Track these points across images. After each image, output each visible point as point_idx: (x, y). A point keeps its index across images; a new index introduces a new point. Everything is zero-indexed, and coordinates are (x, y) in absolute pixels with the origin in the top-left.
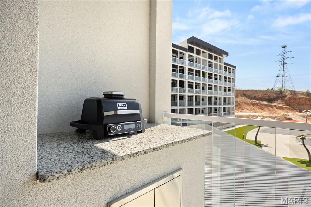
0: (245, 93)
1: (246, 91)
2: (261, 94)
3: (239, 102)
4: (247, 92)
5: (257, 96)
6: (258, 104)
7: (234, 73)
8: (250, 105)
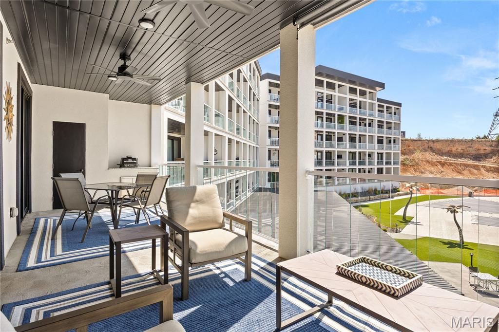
0: (431, 145)
1: (433, 141)
2: (462, 146)
3: (417, 161)
4: (435, 144)
5: (454, 149)
6: (451, 164)
7: (399, 115)
8: (437, 165)
